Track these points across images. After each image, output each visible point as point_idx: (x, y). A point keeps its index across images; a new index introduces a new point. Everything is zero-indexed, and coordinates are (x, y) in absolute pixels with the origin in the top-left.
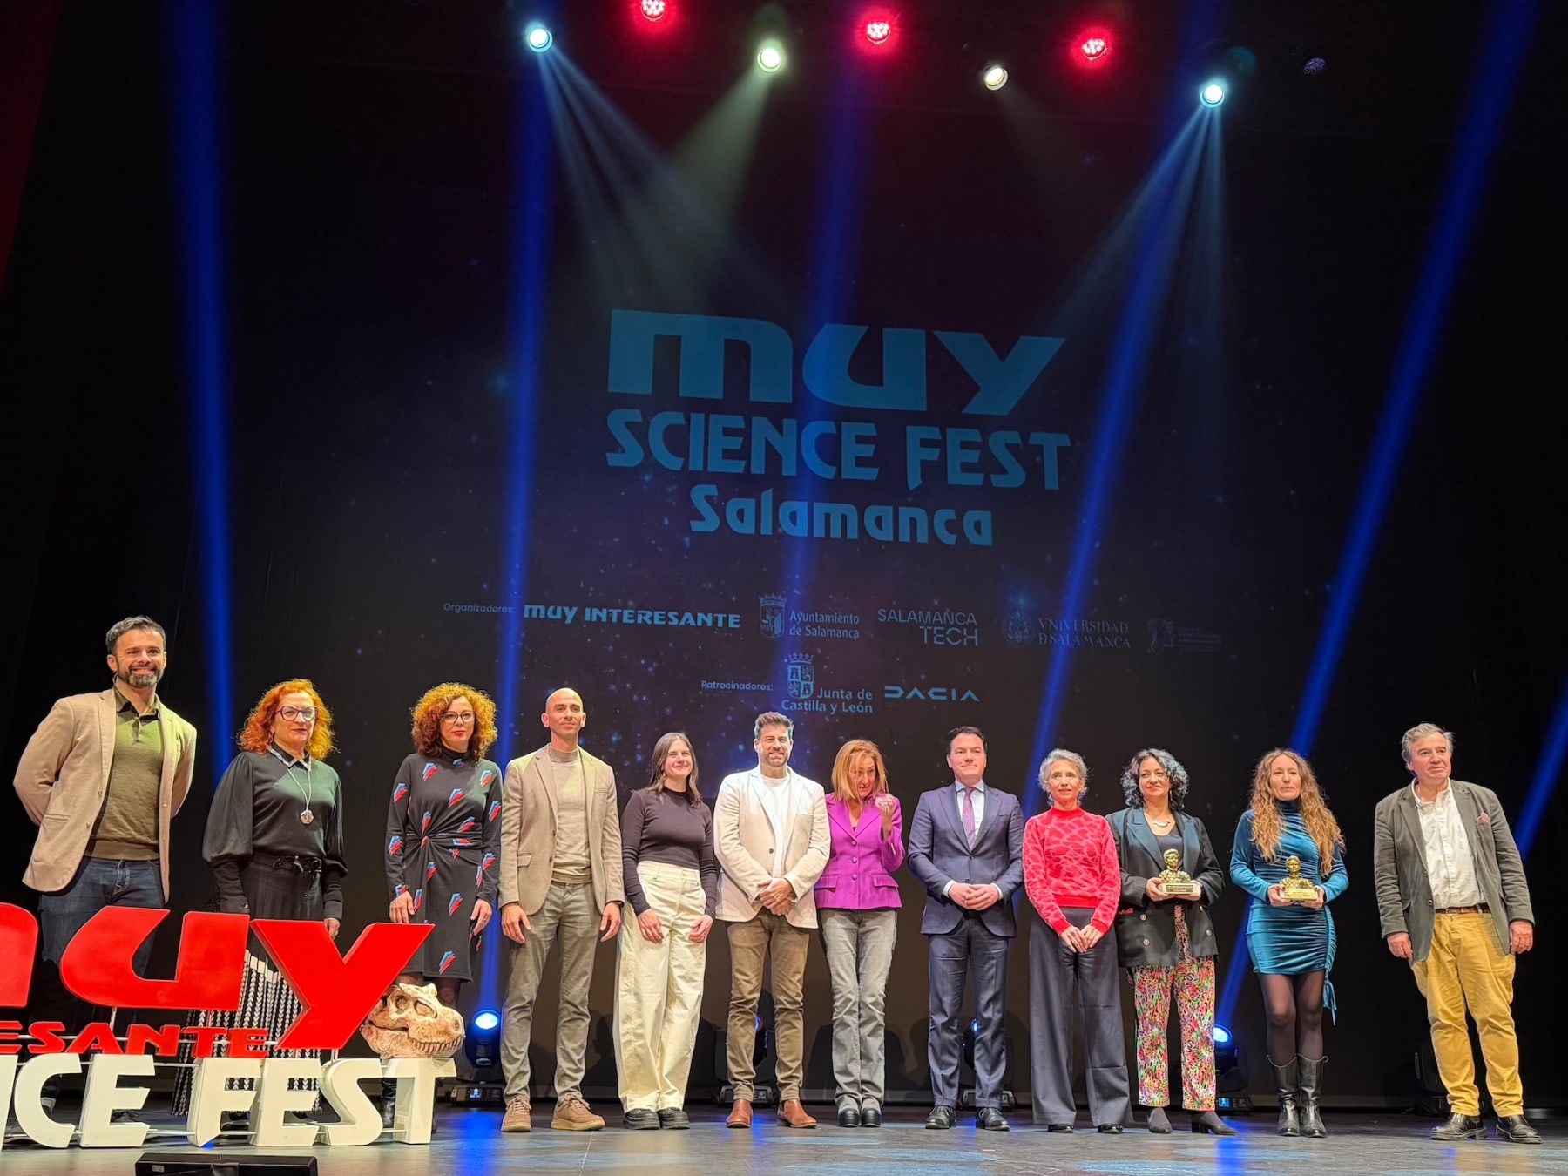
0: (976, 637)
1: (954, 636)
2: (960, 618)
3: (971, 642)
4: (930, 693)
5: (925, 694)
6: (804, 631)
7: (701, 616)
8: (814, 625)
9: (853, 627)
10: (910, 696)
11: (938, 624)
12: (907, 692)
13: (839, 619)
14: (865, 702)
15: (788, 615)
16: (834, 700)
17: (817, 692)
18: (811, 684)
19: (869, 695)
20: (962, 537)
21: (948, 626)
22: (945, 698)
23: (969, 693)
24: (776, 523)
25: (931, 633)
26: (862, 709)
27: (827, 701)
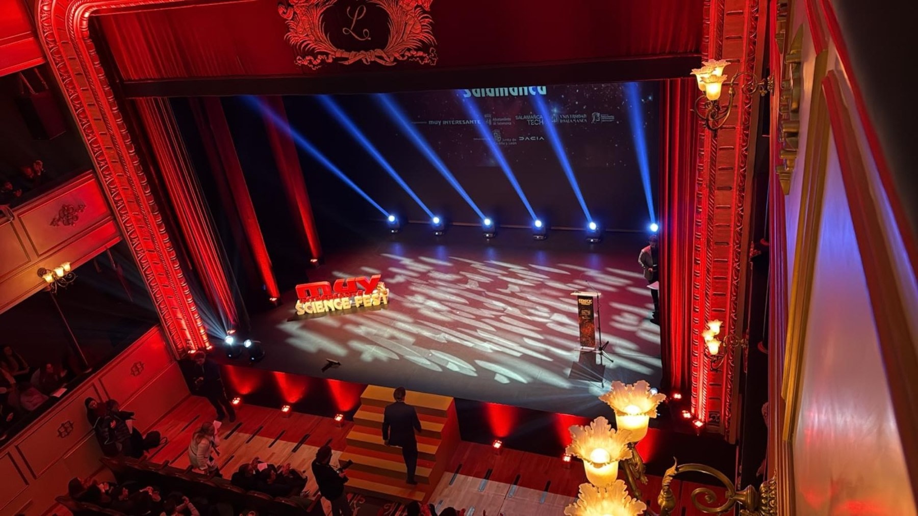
0: (543, 122)
1: (537, 122)
2: (538, 117)
3: (541, 123)
4: (531, 138)
5: (530, 138)
6: (497, 124)
7: (470, 121)
8: (499, 122)
9: (510, 121)
10: (526, 139)
11: (532, 119)
12: (525, 138)
13: (506, 119)
14: (515, 142)
15: (492, 119)
16: (506, 141)
17: (502, 140)
18: (500, 137)
19: (515, 140)
20: (537, 92)
21: (535, 119)
22: (535, 139)
23: (542, 138)
24: (486, 93)
25: (530, 121)
26: (514, 143)
27: (505, 142)
